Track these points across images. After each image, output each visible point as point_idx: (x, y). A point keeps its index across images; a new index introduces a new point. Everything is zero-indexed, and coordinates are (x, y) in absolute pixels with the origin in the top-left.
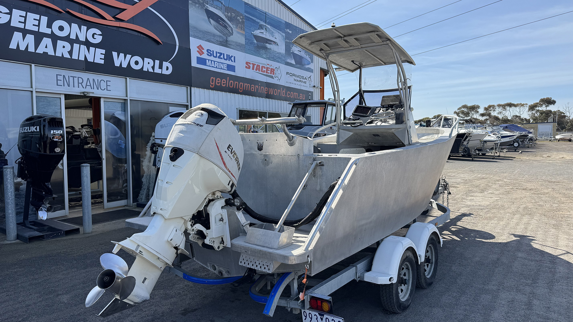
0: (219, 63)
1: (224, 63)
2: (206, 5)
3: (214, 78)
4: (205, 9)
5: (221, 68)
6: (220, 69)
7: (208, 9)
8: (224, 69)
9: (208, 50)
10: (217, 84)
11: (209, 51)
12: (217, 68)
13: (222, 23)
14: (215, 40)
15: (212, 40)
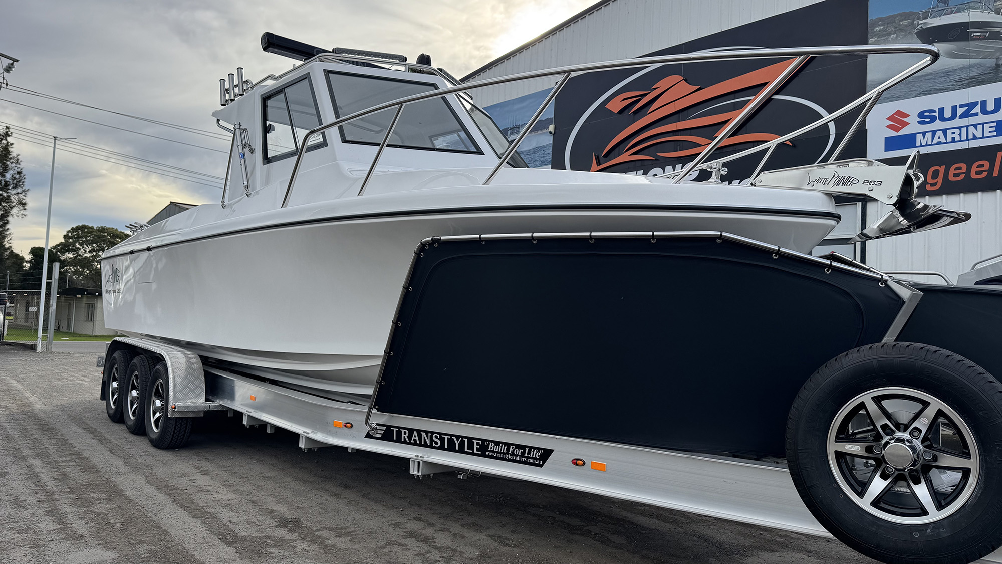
0: (964, 130)
1: (983, 124)
2: (921, 22)
3: (943, 167)
4: (916, 33)
5: (971, 137)
6: (968, 140)
7: (929, 26)
8: (983, 137)
9: (921, 115)
10: (951, 178)
11: (925, 114)
12: (953, 140)
13: (979, 34)
14: (949, 83)
15: (940, 86)
